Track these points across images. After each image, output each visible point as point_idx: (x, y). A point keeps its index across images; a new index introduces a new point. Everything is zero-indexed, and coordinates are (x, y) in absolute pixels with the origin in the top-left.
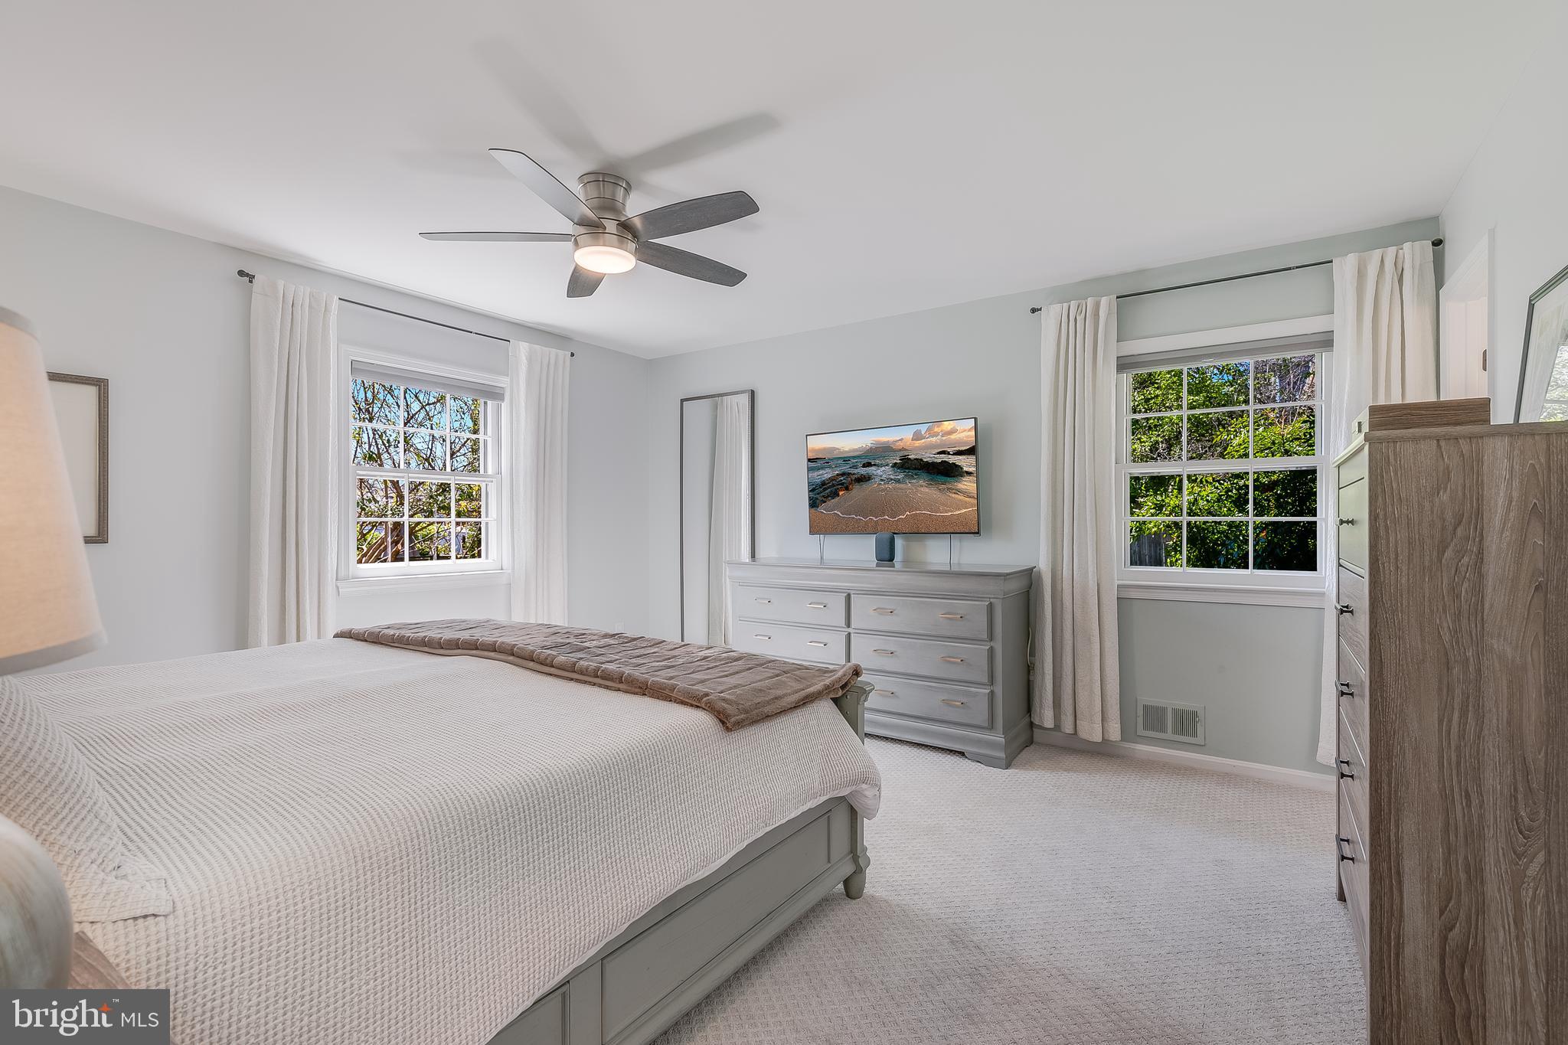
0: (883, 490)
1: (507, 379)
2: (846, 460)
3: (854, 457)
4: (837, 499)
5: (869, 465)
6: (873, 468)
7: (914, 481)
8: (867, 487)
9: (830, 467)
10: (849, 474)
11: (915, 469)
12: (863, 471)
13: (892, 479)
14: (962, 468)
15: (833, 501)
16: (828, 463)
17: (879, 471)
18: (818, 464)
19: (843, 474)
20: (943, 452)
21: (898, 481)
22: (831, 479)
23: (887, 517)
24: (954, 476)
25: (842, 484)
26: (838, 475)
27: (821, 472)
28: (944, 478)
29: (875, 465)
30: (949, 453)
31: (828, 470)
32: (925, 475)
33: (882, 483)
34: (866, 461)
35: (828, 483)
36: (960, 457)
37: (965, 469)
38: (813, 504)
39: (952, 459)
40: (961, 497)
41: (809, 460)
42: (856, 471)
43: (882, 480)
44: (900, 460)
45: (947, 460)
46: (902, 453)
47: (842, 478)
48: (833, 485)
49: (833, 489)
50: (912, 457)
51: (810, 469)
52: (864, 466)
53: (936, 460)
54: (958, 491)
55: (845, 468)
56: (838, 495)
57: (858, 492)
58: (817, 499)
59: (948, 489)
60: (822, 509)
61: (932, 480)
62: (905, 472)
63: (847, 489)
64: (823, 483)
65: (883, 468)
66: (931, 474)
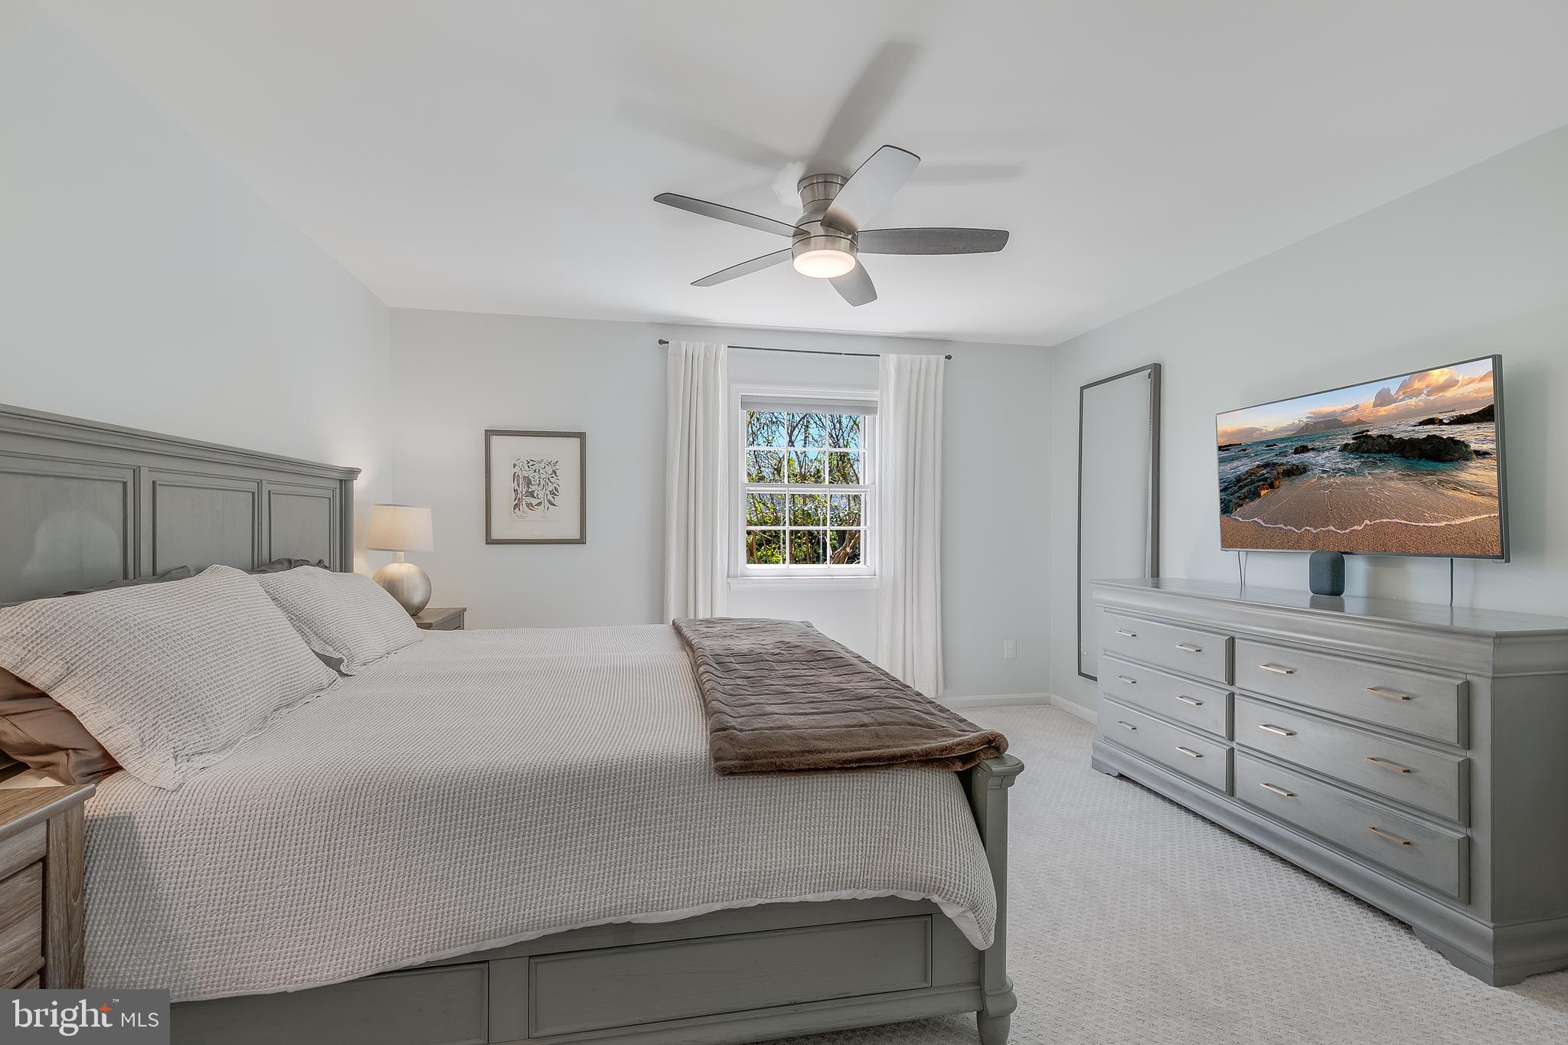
0: (1326, 487)
1: (877, 393)
2: (1270, 445)
3: (1282, 440)
4: (1257, 501)
5: (1304, 449)
6: (1311, 454)
7: (1377, 471)
8: (1301, 483)
9: (1247, 456)
10: (1275, 464)
11: (1380, 452)
12: (1295, 459)
13: (1340, 470)
14: (1467, 446)
15: (1252, 503)
16: (1245, 450)
17: (1321, 459)
18: (1232, 453)
19: (1266, 466)
20: (1431, 422)
21: (1350, 472)
22: (1250, 473)
23: (1332, 528)
24: (1451, 461)
25: (1265, 480)
26: (1258, 467)
27: (1236, 463)
28: (1431, 465)
29: (1313, 449)
30: (1441, 422)
31: (1244, 461)
32: (1397, 461)
33: (1325, 475)
34: (1300, 444)
35: (1245, 479)
36: (1464, 427)
37: (1474, 447)
38: (1226, 509)
39: (1447, 432)
40: (1465, 495)
41: (1220, 448)
42: (1284, 460)
43: (1324, 472)
44: (1354, 439)
45: (1437, 433)
46: (1356, 429)
47: (1264, 471)
48: (1252, 482)
49: (1252, 487)
50: (1373, 433)
51: (1222, 461)
52: (1296, 452)
53: (1416, 436)
54: (1459, 485)
55: (1269, 457)
56: (1259, 496)
57: (1287, 490)
58: (1230, 501)
59: (1440, 481)
60: (1237, 515)
61: (1409, 468)
62: (1361, 457)
63: (1272, 486)
64: (1239, 480)
65: (1327, 454)
66: (1407, 458)
